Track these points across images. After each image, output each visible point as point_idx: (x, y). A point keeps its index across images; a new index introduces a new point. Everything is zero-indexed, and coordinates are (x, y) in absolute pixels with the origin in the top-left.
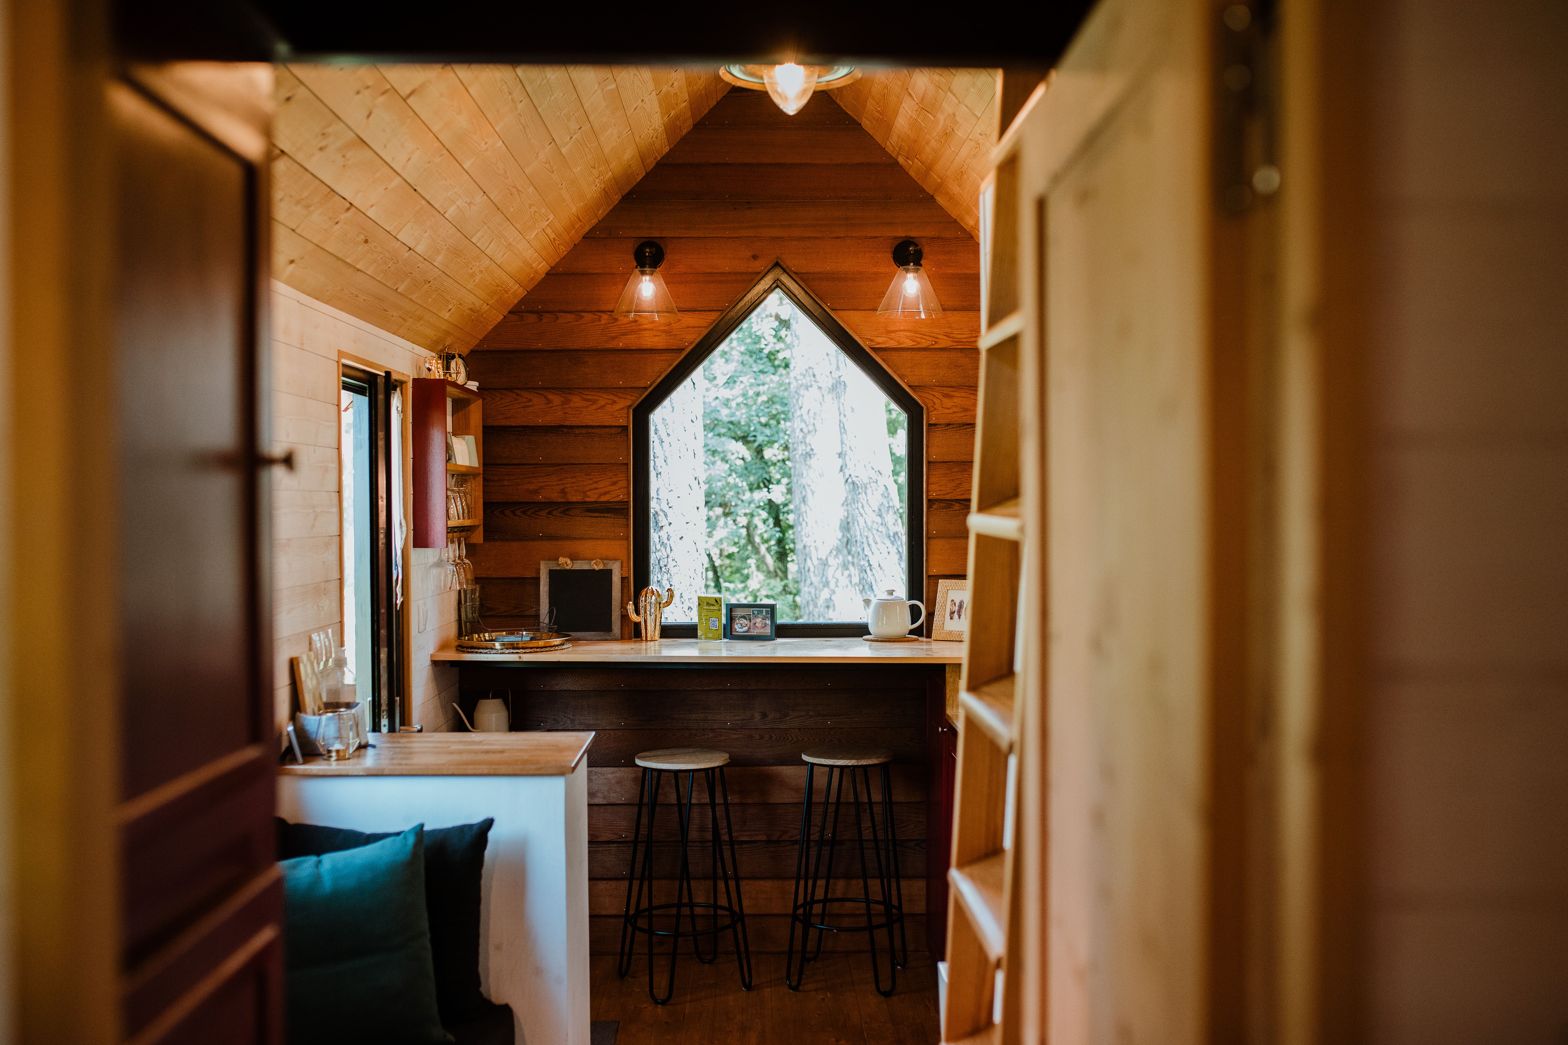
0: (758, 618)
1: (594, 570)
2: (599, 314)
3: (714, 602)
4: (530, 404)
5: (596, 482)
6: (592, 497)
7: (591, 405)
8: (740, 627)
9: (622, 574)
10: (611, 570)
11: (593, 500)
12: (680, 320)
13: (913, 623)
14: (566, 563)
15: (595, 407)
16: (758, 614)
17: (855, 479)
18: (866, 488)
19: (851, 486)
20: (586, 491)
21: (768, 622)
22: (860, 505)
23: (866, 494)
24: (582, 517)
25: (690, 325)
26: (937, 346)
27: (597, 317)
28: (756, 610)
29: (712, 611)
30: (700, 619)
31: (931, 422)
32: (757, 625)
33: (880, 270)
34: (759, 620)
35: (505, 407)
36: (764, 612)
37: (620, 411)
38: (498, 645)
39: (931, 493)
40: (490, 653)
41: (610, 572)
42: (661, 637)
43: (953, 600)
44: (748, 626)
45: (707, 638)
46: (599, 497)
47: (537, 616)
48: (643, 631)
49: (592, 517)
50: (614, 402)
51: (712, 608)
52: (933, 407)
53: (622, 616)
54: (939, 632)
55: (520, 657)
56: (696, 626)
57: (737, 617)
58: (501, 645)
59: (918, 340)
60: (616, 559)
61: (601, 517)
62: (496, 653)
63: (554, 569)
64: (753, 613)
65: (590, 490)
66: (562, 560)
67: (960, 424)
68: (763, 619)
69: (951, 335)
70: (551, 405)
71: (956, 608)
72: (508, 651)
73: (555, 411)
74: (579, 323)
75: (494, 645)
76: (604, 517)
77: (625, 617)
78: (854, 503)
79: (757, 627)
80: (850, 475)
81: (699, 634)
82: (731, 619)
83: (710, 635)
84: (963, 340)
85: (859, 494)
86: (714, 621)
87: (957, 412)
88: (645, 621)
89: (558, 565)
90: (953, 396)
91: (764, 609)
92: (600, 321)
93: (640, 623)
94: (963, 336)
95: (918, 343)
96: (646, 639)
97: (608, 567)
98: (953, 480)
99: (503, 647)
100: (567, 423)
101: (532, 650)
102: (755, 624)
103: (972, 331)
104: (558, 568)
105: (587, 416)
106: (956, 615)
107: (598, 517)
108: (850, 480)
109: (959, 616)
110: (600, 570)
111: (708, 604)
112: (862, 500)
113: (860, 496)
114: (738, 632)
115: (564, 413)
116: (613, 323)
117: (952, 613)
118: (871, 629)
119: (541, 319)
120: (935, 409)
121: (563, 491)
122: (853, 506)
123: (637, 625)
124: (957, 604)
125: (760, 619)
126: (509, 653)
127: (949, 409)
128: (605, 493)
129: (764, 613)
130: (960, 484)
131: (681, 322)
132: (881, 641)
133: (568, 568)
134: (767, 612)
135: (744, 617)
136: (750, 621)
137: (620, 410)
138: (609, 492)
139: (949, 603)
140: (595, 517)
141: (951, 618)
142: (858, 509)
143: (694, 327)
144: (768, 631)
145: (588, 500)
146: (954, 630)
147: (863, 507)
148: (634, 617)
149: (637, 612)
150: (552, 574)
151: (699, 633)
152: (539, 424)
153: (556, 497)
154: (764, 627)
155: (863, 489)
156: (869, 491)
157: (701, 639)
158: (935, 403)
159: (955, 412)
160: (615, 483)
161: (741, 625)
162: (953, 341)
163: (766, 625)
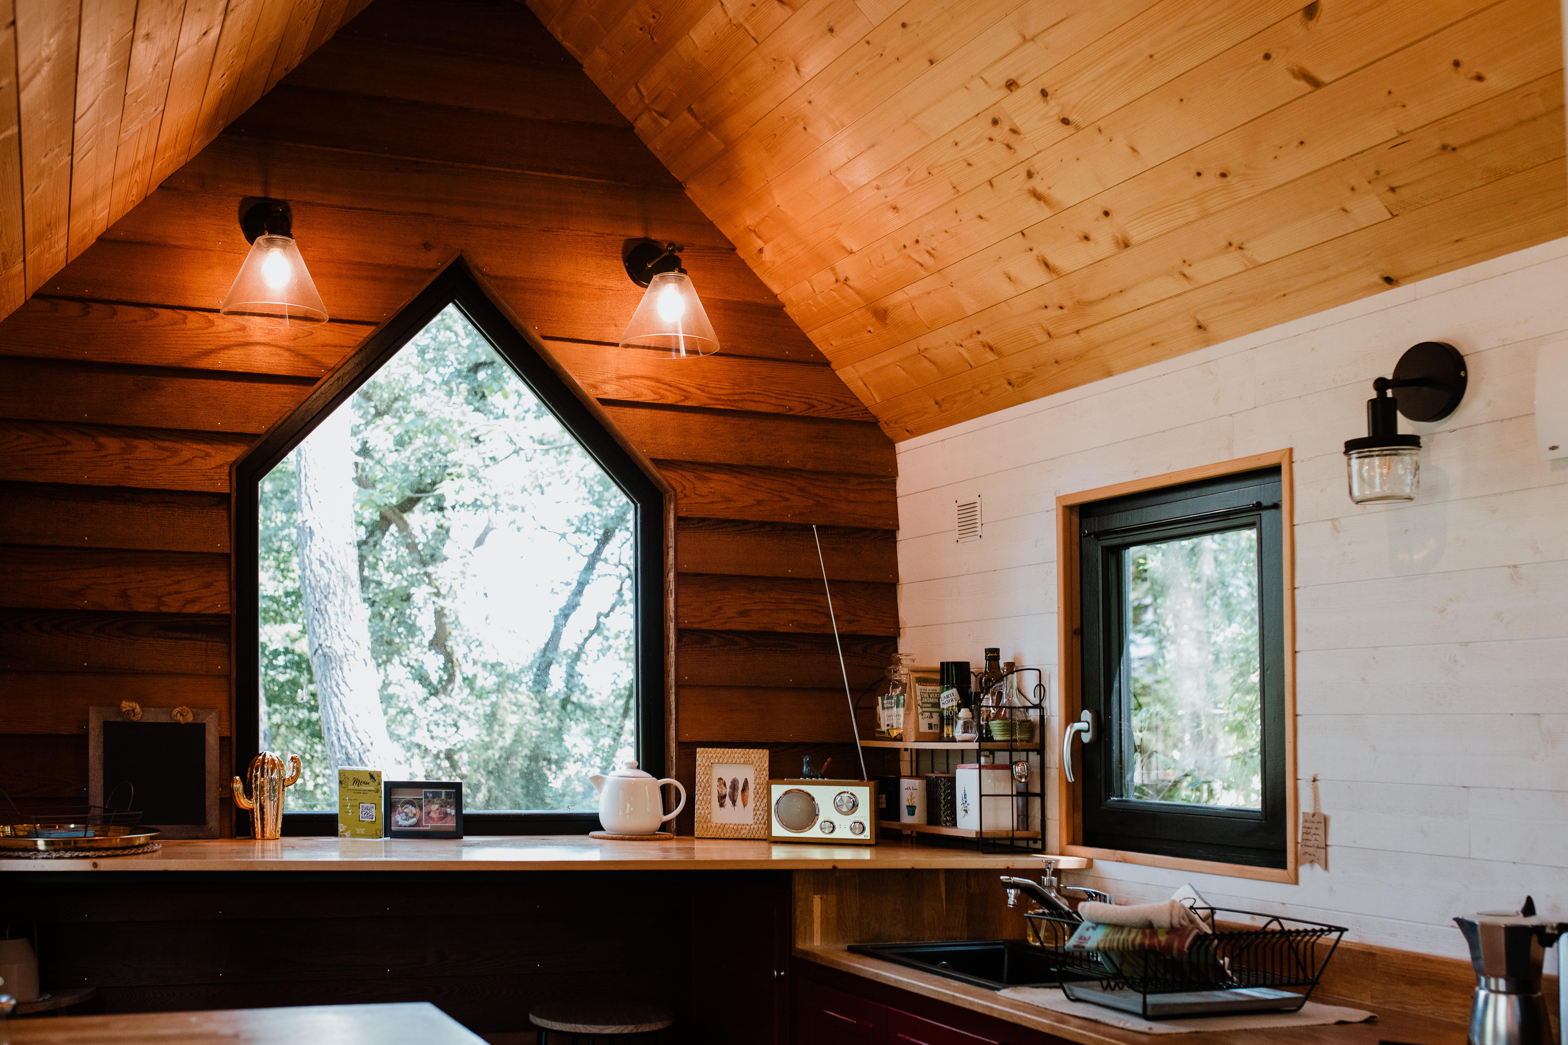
0: (433, 803)
1: (177, 724)
2: (184, 312)
3: (368, 779)
4: (68, 448)
5: (178, 582)
6: (173, 605)
7: (170, 457)
8: (404, 817)
9: (220, 733)
10: (204, 725)
11: (173, 610)
12: (312, 333)
13: (665, 813)
14: (133, 710)
15: (176, 460)
16: (434, 797)
17: (326, 650)
18: (341, 662)
19: (322, 659)
20: (162, 596)
21: (452, 811)
22: (334, 683)
23: (341, 669)
24: (154, 637)
25: (328, 342)
26: (687, 403)
27: (180, 316)
28: (430, 792)
29: (365, 792)
30: (343, 806)
31: (681, 514)
32: (432, 814)
33: (609, 284)
34: (435, 807)
35: (24, 450)
36: (443, 794)
37: (218, 470)
38: (41, 844)
39: (680, 620)
40: (36, 858)
41: (199, 729)
42: (282, 835)
43: (720, 779)
44: (418, 816)
45: (354, 835)
46: (184, 606)
47: (85, 798)
48: (258, 825)
49: (169, 638)
50: (208, 455)
51: (364, 787)
52: (682, 492)
53: (222, 800)
54: (705, 826)
55: (95, 865)
56: (337, 815)
57: (399, 802)
58: (47, 843)
59: (662, 392)
60: (212, 708)
61: (186, 639)
62: (47, 858)
63: (112, 720)
64: (426, 797)
65: (169, 594)
66: (126, 705)
67: (718, 519)
68: (442, 806)
69: (707, 389)
70: (105, 453)
71: (727, 791)
72: (68, 855)
73: (110, 463)
74: (150, 323)
75: (35, 843)
76: (190, 639)
77: (228, 800)
78: (326, 681)
79: (432, 818)
80: (320, 645)
81: (340, 830)
82: (390, 807)
83: (362, 831)
84: (723, 397)
85: (333, 669)
86: (367, 808)
87: (716, 502)
88: (262, 808)
89: (120, 713)
90: (710, 479)
91: (443, 791)
92: (185, 323)
93: (252, 810)
94: (722, 392)
95: (662, 397)
96: (263, 836)
97: (199, 720)
98: (711, 602)
99: (52, 848)
100: (132, 484)
101: (109, 853)
102: (429, 813)
103: (734, 385)
104: (119, 719)
105: (164, 475)
106: (728, 801)
107: (181, 639)
108: (320, 651)
109: (734, 802)
110: (187, 724)
111: (356, 781)
112: (336, 677)
113: (334, 672)
114: (401, 826)
115: (126, 468)
116: (207, 328)
117: (722, 798)
118: (603, 821)
119: (88, 312)
120: (686, 496)
121: (124, 595)
122: (324, 684)
123: (247, 814)
124: (728, 784)
125: (437, 806)
126: (71, 858)
127: (703, 496)
128: (193, 601)
129: (443, 797)
130: (720, 608)
131: (313, 336)
132: (622, 839)
133: (135, 719)
134: (447, 794)
135: (411, 803)
136: (421, 809)
137: (217, 467)
138: (199, 598)
139: (715, 784)
140: (176, 638)
141: (722, 805)
142: (331, 688)
143: (336, 346)
144: (451, 824)
145: (164, 609)
146: (729, 822)
147: (338, 685)
148: (244, 803)
149: (248, 793)
150: (108, 728)
151: (341, 827)
152: (83, 483)
153: (112, 603)
154: (443, 819)
155: (338, 663)
156: (345, 666)
157: (345, 836)
158: (684, 487)
159: (712, 502)
160: (208, 586)
161: (407, 814)
162: (710, 398)
163: (446, 815)
